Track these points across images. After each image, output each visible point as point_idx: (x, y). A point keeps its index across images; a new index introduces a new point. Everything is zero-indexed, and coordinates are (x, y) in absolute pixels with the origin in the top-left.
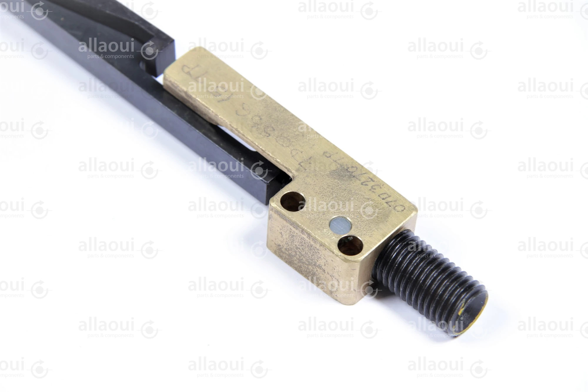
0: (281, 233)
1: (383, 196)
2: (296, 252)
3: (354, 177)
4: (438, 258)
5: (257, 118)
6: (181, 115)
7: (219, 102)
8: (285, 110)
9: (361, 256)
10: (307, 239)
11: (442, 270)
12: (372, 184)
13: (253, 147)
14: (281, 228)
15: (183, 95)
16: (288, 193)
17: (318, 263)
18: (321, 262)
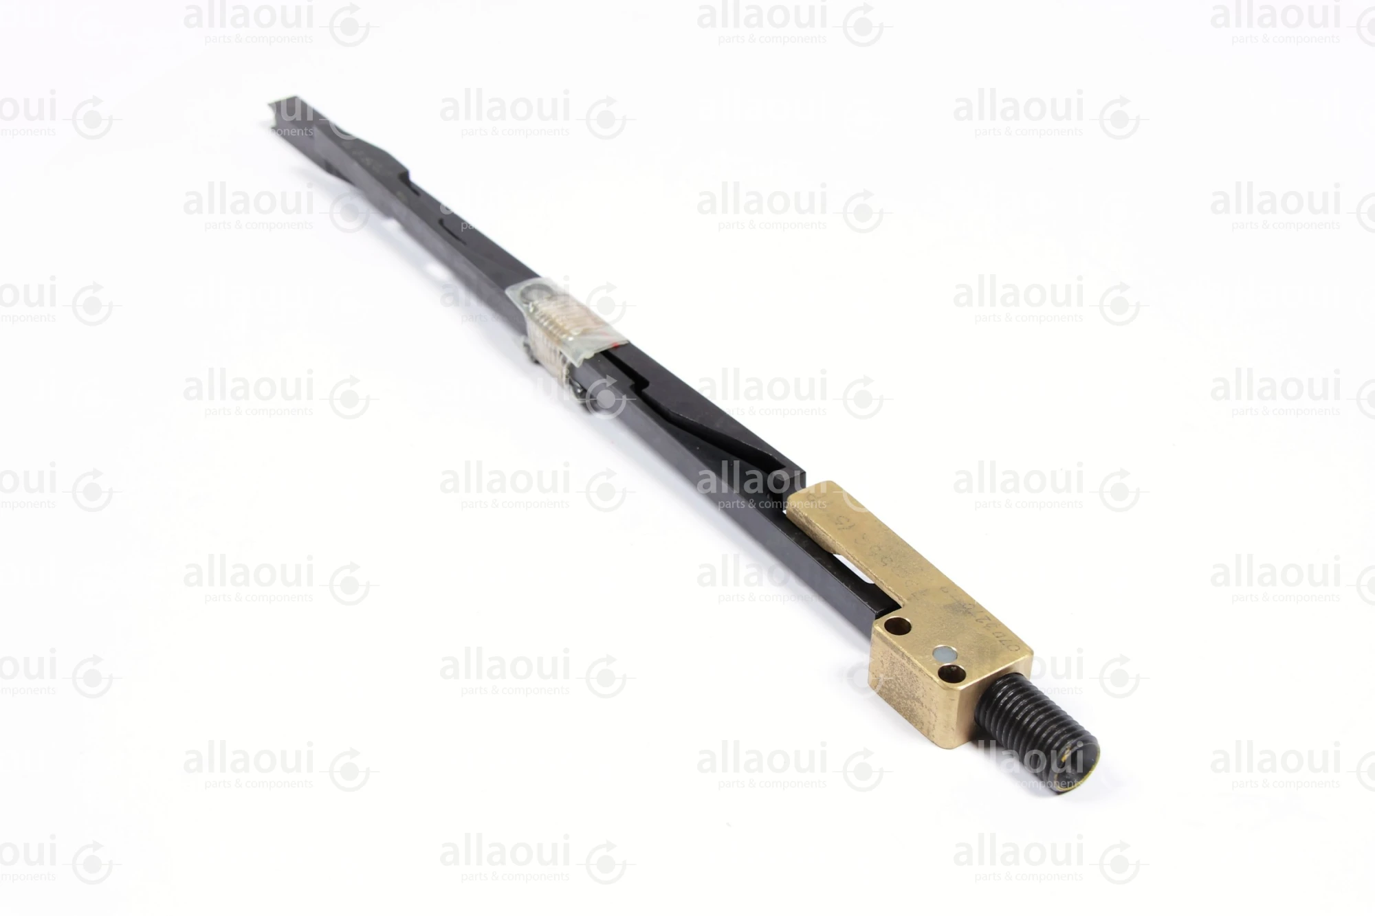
0: (882, 661)
1: (997, 635)
2: (895, 684)
3: (970, 613)
4: (1036, 694)
5: (876, 548)
6: (798, 542)
7: (839, 529)
8: (908, 545)
9: (960, 685)
10: (906, 664)
11: (1050, 714)
12: (988, 621)
13: (869, 577)
14: (882, 655)
15: (804, 520)
16: (895, 618)
17: (917, 695)
18: (919, 694)
